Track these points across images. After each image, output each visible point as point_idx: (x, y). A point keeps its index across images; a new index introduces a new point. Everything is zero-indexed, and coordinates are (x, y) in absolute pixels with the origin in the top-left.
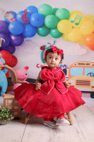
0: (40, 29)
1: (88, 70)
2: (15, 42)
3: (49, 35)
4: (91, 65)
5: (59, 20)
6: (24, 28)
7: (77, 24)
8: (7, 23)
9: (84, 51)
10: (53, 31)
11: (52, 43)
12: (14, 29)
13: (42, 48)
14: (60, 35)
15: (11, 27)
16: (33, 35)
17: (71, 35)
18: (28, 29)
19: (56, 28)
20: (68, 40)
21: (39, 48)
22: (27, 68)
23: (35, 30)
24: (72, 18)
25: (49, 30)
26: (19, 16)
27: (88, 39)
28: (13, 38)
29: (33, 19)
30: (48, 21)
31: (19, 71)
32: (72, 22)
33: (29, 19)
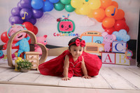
0: (57, 5)
1: (96, 38)
2: (36, 15)
3: (64, 10)
4: (98, 34)
7: (87, 1)
9: (92, 22)
10: (68, 6)
11: (66, 17)
12: (35, 5)
13: (59, 20)
14: (73, 10)
15: (33, 3)
16: (51, 10)
17: (82, 9)
18: (47, 5)
19: (69, 4)
20: (79, 14)
21: (56, 20)
22: (46, 36)
25: (64, 6)
27: (96, 13)
28: (35, 12)
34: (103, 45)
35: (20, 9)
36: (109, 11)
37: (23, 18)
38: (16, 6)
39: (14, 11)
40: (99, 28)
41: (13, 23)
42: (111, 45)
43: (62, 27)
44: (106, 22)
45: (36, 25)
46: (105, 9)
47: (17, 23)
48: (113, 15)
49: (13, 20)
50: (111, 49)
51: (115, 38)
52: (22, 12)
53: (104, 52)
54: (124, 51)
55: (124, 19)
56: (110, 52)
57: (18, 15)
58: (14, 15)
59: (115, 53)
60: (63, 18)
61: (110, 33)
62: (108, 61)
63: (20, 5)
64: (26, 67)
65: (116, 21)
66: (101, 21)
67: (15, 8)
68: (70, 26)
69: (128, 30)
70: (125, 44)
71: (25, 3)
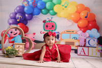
0: (43, 10)
1: (73, 35)
3: (48, 14)
4: (75, 32)
5: (55, 5)
6: (34, 10)
7: (66, 7)
8: (23, 7)
9: (70, 23)
10: (51, 11)
11: (50, 19)
12: (27, 10)
14: (55, 14)
15: (26, 9)
16: (39, 14)
17: (62, 13)
18: (36, 10)
19: (53, 9)
20: (60, 17)
21: (42, 22)
23: (40, 11)
24: (63, 4)
25: (48, 11)
26: (31, 3)
27: (73, 16)
28: (27, 15)
29: (39, 4)
30: (48, 6)
31: (30, 36)
32: (63, 6)
33: (37, 4)
34: (79, 41)
35: (16, 14)
36: (83, 14)
37: (18, 20)
38: (13, 12)
39: (12, 15)
40: (75, 27)
41: (10, 24)
42: (85, 41)
43: (47, 26)
44: (81, 23)
45: (27, 25)
46: (80, 13)
47: (13, 24)
48: (86, 17)
49: (11, 22)
50: (85, 44)
51: (88, 36)
52: (18, 16)
53: (79, 46)
54: (95, 46)
55: (95, 21)
56: (84, 46)
57: (15, 18)
58: (12, 18)
59: (88, 47)
60: (48, 20)
61: (84, 32)
62: (83, 53)
63: (16, 11)
64: (13, 53)
65: (89, 22)
66: (77, 22)
67: (12, 13)
68: (53, 26)
69: (98, 29)
70: (96, 40)
71: (20, 10)
